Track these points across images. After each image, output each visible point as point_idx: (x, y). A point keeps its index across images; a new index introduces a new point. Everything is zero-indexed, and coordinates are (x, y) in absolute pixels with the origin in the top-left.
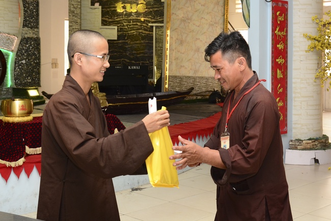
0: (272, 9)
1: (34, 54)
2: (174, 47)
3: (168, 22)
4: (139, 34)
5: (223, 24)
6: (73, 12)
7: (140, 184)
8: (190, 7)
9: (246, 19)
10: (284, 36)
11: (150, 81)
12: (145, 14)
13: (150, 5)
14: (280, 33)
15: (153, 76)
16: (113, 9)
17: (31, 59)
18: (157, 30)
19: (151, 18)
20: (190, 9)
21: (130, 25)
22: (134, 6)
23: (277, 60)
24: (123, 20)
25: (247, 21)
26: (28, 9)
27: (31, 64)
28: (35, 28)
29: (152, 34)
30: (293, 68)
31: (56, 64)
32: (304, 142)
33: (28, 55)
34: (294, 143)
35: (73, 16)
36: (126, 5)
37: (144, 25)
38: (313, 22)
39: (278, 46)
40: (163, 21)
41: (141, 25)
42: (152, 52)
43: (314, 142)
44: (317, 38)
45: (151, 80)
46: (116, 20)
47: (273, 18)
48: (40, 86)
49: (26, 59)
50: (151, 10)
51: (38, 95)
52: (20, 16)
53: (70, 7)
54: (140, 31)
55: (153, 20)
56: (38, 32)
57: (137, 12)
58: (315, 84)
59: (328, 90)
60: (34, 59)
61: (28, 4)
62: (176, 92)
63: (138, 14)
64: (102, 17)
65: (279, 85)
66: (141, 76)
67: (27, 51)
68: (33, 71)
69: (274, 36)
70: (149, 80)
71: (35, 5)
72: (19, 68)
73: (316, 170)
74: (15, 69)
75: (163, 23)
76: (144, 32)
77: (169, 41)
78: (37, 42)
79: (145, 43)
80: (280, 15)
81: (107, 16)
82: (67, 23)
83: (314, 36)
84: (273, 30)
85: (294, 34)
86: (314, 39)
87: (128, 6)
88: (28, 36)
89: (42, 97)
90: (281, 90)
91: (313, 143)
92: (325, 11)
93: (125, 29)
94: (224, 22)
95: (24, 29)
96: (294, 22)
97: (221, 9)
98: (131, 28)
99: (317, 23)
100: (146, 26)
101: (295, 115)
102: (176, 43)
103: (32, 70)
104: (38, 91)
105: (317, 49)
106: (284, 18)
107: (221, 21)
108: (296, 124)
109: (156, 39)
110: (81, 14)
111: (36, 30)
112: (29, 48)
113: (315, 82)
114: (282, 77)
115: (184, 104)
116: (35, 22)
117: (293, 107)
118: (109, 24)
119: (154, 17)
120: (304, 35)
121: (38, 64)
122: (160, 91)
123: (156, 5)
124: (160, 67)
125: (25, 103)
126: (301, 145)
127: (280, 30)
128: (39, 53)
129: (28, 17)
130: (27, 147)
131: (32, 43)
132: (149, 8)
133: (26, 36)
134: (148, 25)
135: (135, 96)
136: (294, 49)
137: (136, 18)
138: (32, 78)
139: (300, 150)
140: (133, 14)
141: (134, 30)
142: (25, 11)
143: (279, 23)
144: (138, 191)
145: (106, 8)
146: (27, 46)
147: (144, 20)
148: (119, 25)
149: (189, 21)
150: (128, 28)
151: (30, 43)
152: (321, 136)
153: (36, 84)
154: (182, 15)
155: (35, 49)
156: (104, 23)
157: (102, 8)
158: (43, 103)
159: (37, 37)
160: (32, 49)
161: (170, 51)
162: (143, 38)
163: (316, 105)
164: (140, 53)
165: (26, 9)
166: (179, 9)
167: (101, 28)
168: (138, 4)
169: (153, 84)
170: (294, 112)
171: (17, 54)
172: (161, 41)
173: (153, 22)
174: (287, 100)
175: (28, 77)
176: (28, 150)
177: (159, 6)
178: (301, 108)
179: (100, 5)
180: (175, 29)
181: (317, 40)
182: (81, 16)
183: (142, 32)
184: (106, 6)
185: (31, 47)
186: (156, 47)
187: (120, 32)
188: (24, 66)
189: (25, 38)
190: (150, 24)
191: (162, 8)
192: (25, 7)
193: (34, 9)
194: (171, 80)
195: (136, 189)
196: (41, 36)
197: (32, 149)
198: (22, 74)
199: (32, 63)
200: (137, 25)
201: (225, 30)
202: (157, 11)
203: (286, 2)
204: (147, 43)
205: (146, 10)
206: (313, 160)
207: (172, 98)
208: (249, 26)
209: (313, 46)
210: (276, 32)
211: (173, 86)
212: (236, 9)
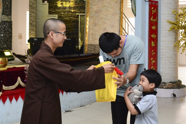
0: (149, 6)
1: (8, 31)
2: (91, 27)
3: (87, 13)
4: (70, 19)
5: (120, 14)
6: (32, 6)
7: (70, 108)
8: (101, 4)
9: (134, 11)
10: (156, 21)
11: (77, 47)
12: (74, 8)
13: (77, 3)
14: (153, 20)
15: (78, 44)
16: (55, 5)
17: (6, 34)
18: (81, 17)
20: (100, 5)
21: (65, 14)
22: (68, 3)
23: (152, 36)
24: (61, 11)
25: (134, 13)
26: (5, 4)
27: (6, 37)
29: (78, 20)
30: (161, 40)
31: (21, 36)
32: (167, 84)
33: (5, 31)
35: (32, 8)
36: (63, 2)
37: (73, 14)
38: (173, 14)
39: (152, 27)
40: (85, 12)
41: (72, 15)
42: (78, 30)
43: (173, 84)
44: (175, 23)
46: (57, 11)
47: (149, 11)
48: (12, 50)
49: (4, 33)
50: (78, 5)
51: (10, 55)
52: (0, 8)
53: (30, 3)
54: (71, 18)
56: (11, 18)
57: (69, 7)
58: (173, 50)
59: (181, 54)
60: (8, 34)
61: (5, 1)
62: (92, 54)
63: (70, 8)
64: (49, 9)
65: (153, 50)
66: (71, 44)
67: (4, 29)
69: (150, 22)
70: (76, 47)
71: (9, 2)
73: (174, 101)
75: (85, 13)
76: (73, 18)
77: (88, 24)
78: (10, 23)
79: (74, 25)
80: (154, 9)
81: (52, 9)
82: (28, 13)
83: (173, 21)
84: (150, 18)
85: (162, 21)
86: (174, 24)
87: (64, 3)
88: (5, 20)
89: (13, 56)
90: (154, 53)
91: (172, 85)
92: (180, 7)
93: (62, 16)
95: (3, 16)
96: (161, 13)
97: (119, 5)
98: (65, 16)
99: (175, 14)
100: (74, 15)
101: (162, 68)
102: (92, 25)
103: (7, 40)
104: (10, 52)
105: (175, 29)
106: (156, 11)
107: (119, 13)
108: (162, 73)
109: (80, 23)
110: (36, 7)
111: (9, 16)
112: (5, 27)
113: (174, 49)
114: (154, 45)
115: (96, 61)
116: (9, 12)
117: (161, 64)
118: (53, 13)
119: (80, 10)
120: (167, 21)
121: (11, 37)
122: (83, 53)
123: (81, 2)
124: (83, 39)
125: (3, 60)
126: (165, 86)
127: (154, 18)
128: (11, 30)
129: (5, 9)
130: (3, 86)
131: (7, 24)
132: (77, 5)
133: (4, 20)
134: (76, 14)
135: (68, 56)
136: (162, 29)
137: (69, 10)
138: (7, 45)
139: (165, 88)
140: (67, 8)
141: (67, 17)
142: (3, 5)
143: (153, 14)
144: (69, 112)
145: (51, 4)
146: (4, 26)
147: (74, 11)
148: (59, 14)
149: (100, 12)
150: (64, 16)
151: (6, 24)
152: (177, 81)
153: (9, 48)
154: (96, 9)
155: (9, 28)
156: (50, 13)
157: (49, 4)
158: (13, 59)
159: (10, 21)
160: (7, 27)
161: (88, 30)
162: (73, 22)
163: (174, 62)
164: (71, 31)
165: (4, 4)
166: (94, 5)
167: (48, 16)
168: (70, 2)
169: (78, 49)
170: (161, 66)
172: (83, 24)
173: (79, 13)
174: (157, 59)
175: (4, 44)
176: (4, 88)
177: (83, 3)
178: (165, 64)
179: (47, 2)
180: (92, 17)
181: (175, 24)
182: (36, 9)
183: (72, 19)
184: (51, 3)
185: (6, 27)
186: (80, 27)
187: (59, 18)
188: (2, 38)
189: (3, 21)
190: (77, 14)
191: (84, 5)
192: (3, 3)
193: (9, 4)
194: (89, 47)
195: (68, 111)
196: (13, 20)
197: (6, 87)
199: (7, 36)
201: (121, 18)
202: (81, 6)
203: (157, 2)
204: (75, 25)
205: (75, 5)
206: (173, 95)
207: (90, 57)
208: (135, 16)
209: (173, 27)
210: (151, 19)
211: (90, 50)
212: (128, 5)
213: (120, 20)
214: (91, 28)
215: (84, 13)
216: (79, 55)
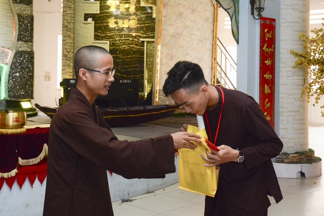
0: (261, 27)
1: (28, 67)
3: (159, 37)
4: (131, 49)
5: (212, 40)
6: (67, 27)
7: (130, 196)
8: (181, 23)
10: (271, 52)
11: (141, 95)
12: (137, 30)
13: (142, 21)
14: (267, 50)
15: (143, 90)
16: (105, 24)
17: (24, 72)
18: (148, 45)
19: (142, 33)
20: (180, 25)
21: (122, 40)
22: (126, 21)
23: (265, 76)
24: (115, 35)
25: (236, 37)
26: (23, 23)
27: (25, 77)
28: (29, 42)
29: (144, 49)
30: (280, 83)
31: (48, 77)
32: (290, 155)
33: (22, 68)
34: (280, 157)
35: (67, 30)
36: (118, 20)
37: (135, 40)
38: (300, 40)
39: (266, 62)
40: (154, 36)
41: (133, 41)
42: (143, 67)
43: (300, 155)
44: (304, 55)
45: (142, 94)
46: (108, 35)
47: (261, 35)
48: (33, 99)
49: (20, 72)
50: (143, 25)
51: (31, 107)
52: (15, 30)
53: (63, 22)
54: (132, 46)
55: (145, 36)
56: (32, 46)
57: (129, 27)
58: (301, 99)
59: (314, 105)
60: (28, 72)
61: (23, 18)
62: (166, 105)
63: (129, 29)
64: (95, 32)
65: (267, 100)
66: (132, 90)
67: (20, 64)
68: (26, 84)
69: (262, 53)
70: (140, 94)
71: (29, 20)
72: (13, 81)
73: (302, 183)
74: (9, 81)
75: (154, 38)
76: (135, 47)
77: (159, 56)
78: (31, 55)
79: (136, 57)
80: (268, 32)
81: (100, 31)
82: (60, 38)
83: (300, 52)
84: (261, 47)
85: (281, 51)
86: (301, 56)
87: (120, 21)
88: (23, 50)
89: (34, 110)
90: (268, 105)
91: (300, 157)
92: (311, 28)
93: (117, 43)
94: (213, 38)
95: (19, 42)
96: (281, 39)
97: (210, 25)
98: (122, 43)
99: (304, 40)
100: (137, 41)
101: (282, 129)
102: (166, 58)
104: (31, 103)
105: (303, 65)
106: (272, 35)
107: (211, 37)
108: (282, 138)
109: (147, 54)
110: (74, 28)
111: (30, 44)
112: (22, 61)
113: (301, 97)
114: (269, 92)
115: (173, 117)
116: (29, 37)
117: (280, 122)
118: (102, 38)
119: (146, 33)
120: (291, 51)
121: (32, 77)
122: (150, 105)
123: (147, 20)
124: (151, 81)
125: (18, 115)
126: (288, 159)
127: (268, 47)
128: (33, 66)
129: (23, 31)
130: (20, 159)
131: (26, 56)
132: (140, 24)
133: (20, 49)
134: (139, 40)
135: (125, 109)
136: (281, 65)
137: (128, 33)
138: (26, 90)
139: (286, 163)
140: (125, 29)
141: (125, 45)
142: (20, 25)
143: (267, 39)
144: (129, 203)
145: (99, 23)
146: (21, 59)
147: (136, 35)
148: (111, 40)
149: (179, 37)
150: (120, 43)
151: (24, 56)
152: (307, 150)
154: (173, 31)
155: (28, 63)
156: (97, 38)
157: (95, 23)
158: (36, 115)
159: (31, 51)
161: (160, 66)
162: (135, 53)
164: (131, 67)
165: (21, 23)
166: (170, 25)
167: (93, 43)
168: (130, 20)
169: (143, 97)
170: (281, 126)
171: (11, 67)
172: (152, 56)
173: (144, 38)
174: (274, 115)
175: (21, 89)
176: (21, 161)
177: (151, 22)
178: (288, 122)
179: (93, 20)
180: (166, 44)
181: (304, 57)
182: (74, 31)
183: (133, 47)
184: (99, 22)
185: (25, 61)
186: (147, 62)
187: (112, 46)
188: (18, 79)
189: (19, 52)
190: (141, 40)
191: (153, 24)
192: (20, 22)
193: (29, 23)
194: (161, 94)
195: (127, 201)
196: (35, 50)
197: (24, 160)
198: (15, 86)
201: (214, 46)
202: (148, 26)
203: (274, 20)
204: (138, 57)
205: (138, 25)
206: (300, 174)
207: (163, 111)
208: (238, 43)
209: (300, 62)
210: (264, 48)
211: (163, 100)
212: (225, 25)
213: (213, 50)
214: (164, 63)
215: (153, 37)
216: (144, 108)
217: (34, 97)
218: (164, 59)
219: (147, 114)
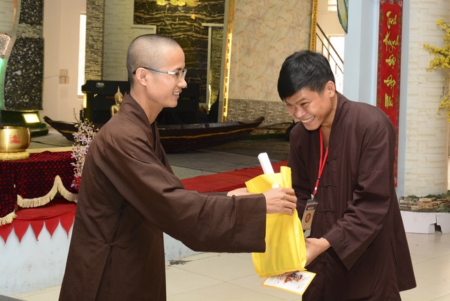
0: (381, 8)
1: (34, 62)
2: (237, 58)
3: (229, 22)
4: (188, 37)
5: (308, 26)
6: (93, 3)
7: (183, 255)
8: (263, 2)
9: (343, 21)
10: (395, 46)
11: (202, 106)
12: (198, 10)
14: (390, 42)
15: (205, 99)
17: (29, 69)
18: (214, 32)
19: (205, 15)
20: (262, 4)
21: (175, 25)
23: (385, 81)
24: (166, 16)
25: (344, 24)
27: (29, 77)
28: (37, 24)
29: (207, 38)
30: (408, 93)
31: (65, 77)
32: (420, 200)
33: (26, 63)
34: (406, 202)
35: (93, 8)
37: (195, 24)
38: (439, 28)
39: (387, 61)
40: (223, 19)
41: (192, 25)
42: (206, 65)
43: (435, 200)
44: (444, 51)
45: (204, 105)
46: (155, 16)
47: (380, 20)
48: (42, 109)
49: (23, 68)
50: (206, 3)
51: (38, 121)
52: (16, 7)
54: (190, 33)
55: (209, 18)
56: (41, 30)
57: (185, 6)
58: (438, 116)
60: (34, 70)
62: (239, 122)
63: (187, 8)
64: (135, 12)
66: (189, 99)
67: (23, 57)
68: (32, 87)
69: (382, 47)
70: (200, 105)
72: (12, 82)
73: (437, 241)
74: (6, 82)
75: (223, 23)
76: (195, 35)
77: (230, 49)
78: (39, 44)
79: (195, 51)
80: (392, 16)
81: (143, 11)
82: (83, 19)
83: (439, 47)
84: (381, 38)
85: (410, 45)
86: (440, 52)
88: (27, 36)
89: (44, 125)
91: (434, 202)
93: (168, 29)
94: (311, 24)
95: (21, 25)
96: (410, 27)
97: (306, 4)
98: (176, 29)
99: (444, 30)
100: (197, 27)
101: (409, 160)
102: (240, 52)
103: (30, 86)
104: (38, 116)
105: (443, 66)
106: (397, 21)
107: (307, 23)
108: (408, 173)
109: (212, 46)
110: (104, 6)
111: (38, 27)
112: (27, 53)
113: (439, 114)
114: (392, 105)
115: (249, 141)
116: (36, 16)
117: (407, 150)
118: (145, 21)
119: (211, 14)
120: (424, 46)
121: (40, 77)
122: (216, 121)
124: (217, 87)
125: (18, 132)
126: (416, 205)
127: (391, 38)
128: (42, 61)
129: (28, 8)
130: (19, 197)
131: (33, 46)
132: (203, 1)
133: (24, 36)
134: (201, 25)
135: (179, 127)
136: (410, 66)
137: (185, 15)
138: (31, 98)
139: (414, 211)
140: (180, 9)
141: (180, 31)
143: (389, 27)
144: (180, 265)
146: (25, 50)
147: (196, 17)
148: (159, 24)
149: (260, 21)
150: (173, 28)
151: (30, 46)
152: (446, 193)
153: (36, 106)
154: (251, 12)
155: (35, 55)
156: (138, 20)
158: (45, 133)
159: (39, 38)
160: (31, 54)
161: (231, 64)
162: (194, 43)
163: (440, 148)
164: (189, 66)
166: (246, 3)
167: (133, 28)
169: (205, 110)
170: (407, 156)
171: (9, 61)
172: (219, 48)
173: (208, 22)
175: (24, 95)
176: (21, 201)
178: (418, 151)
180: (240, 32)
181: (443, 54)
182: (104, 9)
183: (192, 35)
185: (30, 52)
186: (211, 57)
187: (160, 33)
188: (19, 79)
189: (21, 39)
190: (204, 24)
191: (222, 2)
194: (232, 105)
195: (177, 263)
196: (45, 36)
197: (26, 200)
198: (15, 90)
199: (32, 75)
200: (185, 24)
201: (312, 35)
202: (214, 5)
204: (198, 51)
205: (199, 3)
206: (434, 227)
207: (233, 132)
208: (346, 32)
209: (437, 62)
210: (384, 41)
211: (234, 114)
212: (329, 5)
213: (310, 41)
214: (237, 60)
215: (221, 21)
216: (206, 126)
217: (44, 107)
218: (238, 53)
219: (210, 135)
